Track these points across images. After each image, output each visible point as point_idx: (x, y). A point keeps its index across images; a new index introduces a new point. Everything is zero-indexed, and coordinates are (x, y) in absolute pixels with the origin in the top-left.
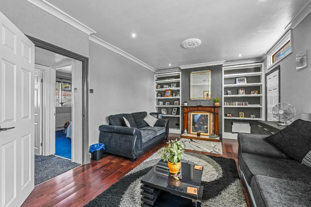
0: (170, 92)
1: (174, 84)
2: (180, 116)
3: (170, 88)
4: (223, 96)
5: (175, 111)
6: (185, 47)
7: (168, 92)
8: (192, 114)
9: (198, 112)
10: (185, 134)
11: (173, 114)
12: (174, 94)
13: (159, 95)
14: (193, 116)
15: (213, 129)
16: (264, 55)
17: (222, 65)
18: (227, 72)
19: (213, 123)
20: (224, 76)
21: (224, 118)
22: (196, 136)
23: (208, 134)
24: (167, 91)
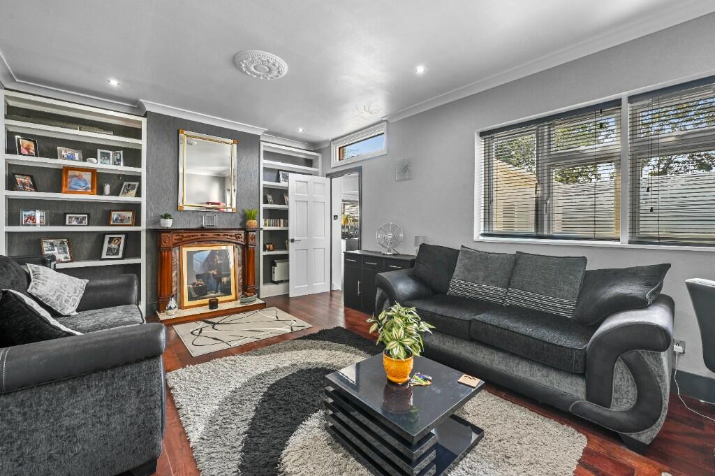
0: (87, 176)
1: (111, 152)
2: (142, 260)
3: (89, 164)
4: (262, 206)
5: (113, 246)
6: (244, 69)
7: (79, 178)
8: (185, 250)
9: (202, 244)
10: (170, 311)
11: (104, 256)
12: (107, 188)
13: (24, 184)
14: (190, 254)
15: (241, 281)
16: (326, 142)
17: (259, 136)
18: (269, 155)
19: (241, 268)
20: (265, 163)
21: (262, 253)
22: (206, 310)
23: (232, 297)
24: (70, 173)
